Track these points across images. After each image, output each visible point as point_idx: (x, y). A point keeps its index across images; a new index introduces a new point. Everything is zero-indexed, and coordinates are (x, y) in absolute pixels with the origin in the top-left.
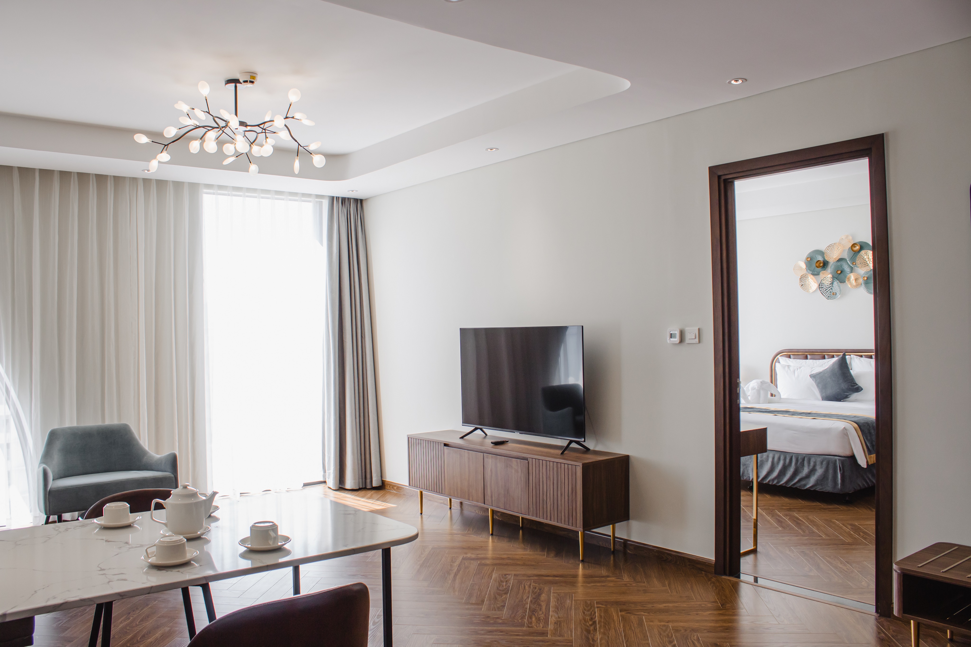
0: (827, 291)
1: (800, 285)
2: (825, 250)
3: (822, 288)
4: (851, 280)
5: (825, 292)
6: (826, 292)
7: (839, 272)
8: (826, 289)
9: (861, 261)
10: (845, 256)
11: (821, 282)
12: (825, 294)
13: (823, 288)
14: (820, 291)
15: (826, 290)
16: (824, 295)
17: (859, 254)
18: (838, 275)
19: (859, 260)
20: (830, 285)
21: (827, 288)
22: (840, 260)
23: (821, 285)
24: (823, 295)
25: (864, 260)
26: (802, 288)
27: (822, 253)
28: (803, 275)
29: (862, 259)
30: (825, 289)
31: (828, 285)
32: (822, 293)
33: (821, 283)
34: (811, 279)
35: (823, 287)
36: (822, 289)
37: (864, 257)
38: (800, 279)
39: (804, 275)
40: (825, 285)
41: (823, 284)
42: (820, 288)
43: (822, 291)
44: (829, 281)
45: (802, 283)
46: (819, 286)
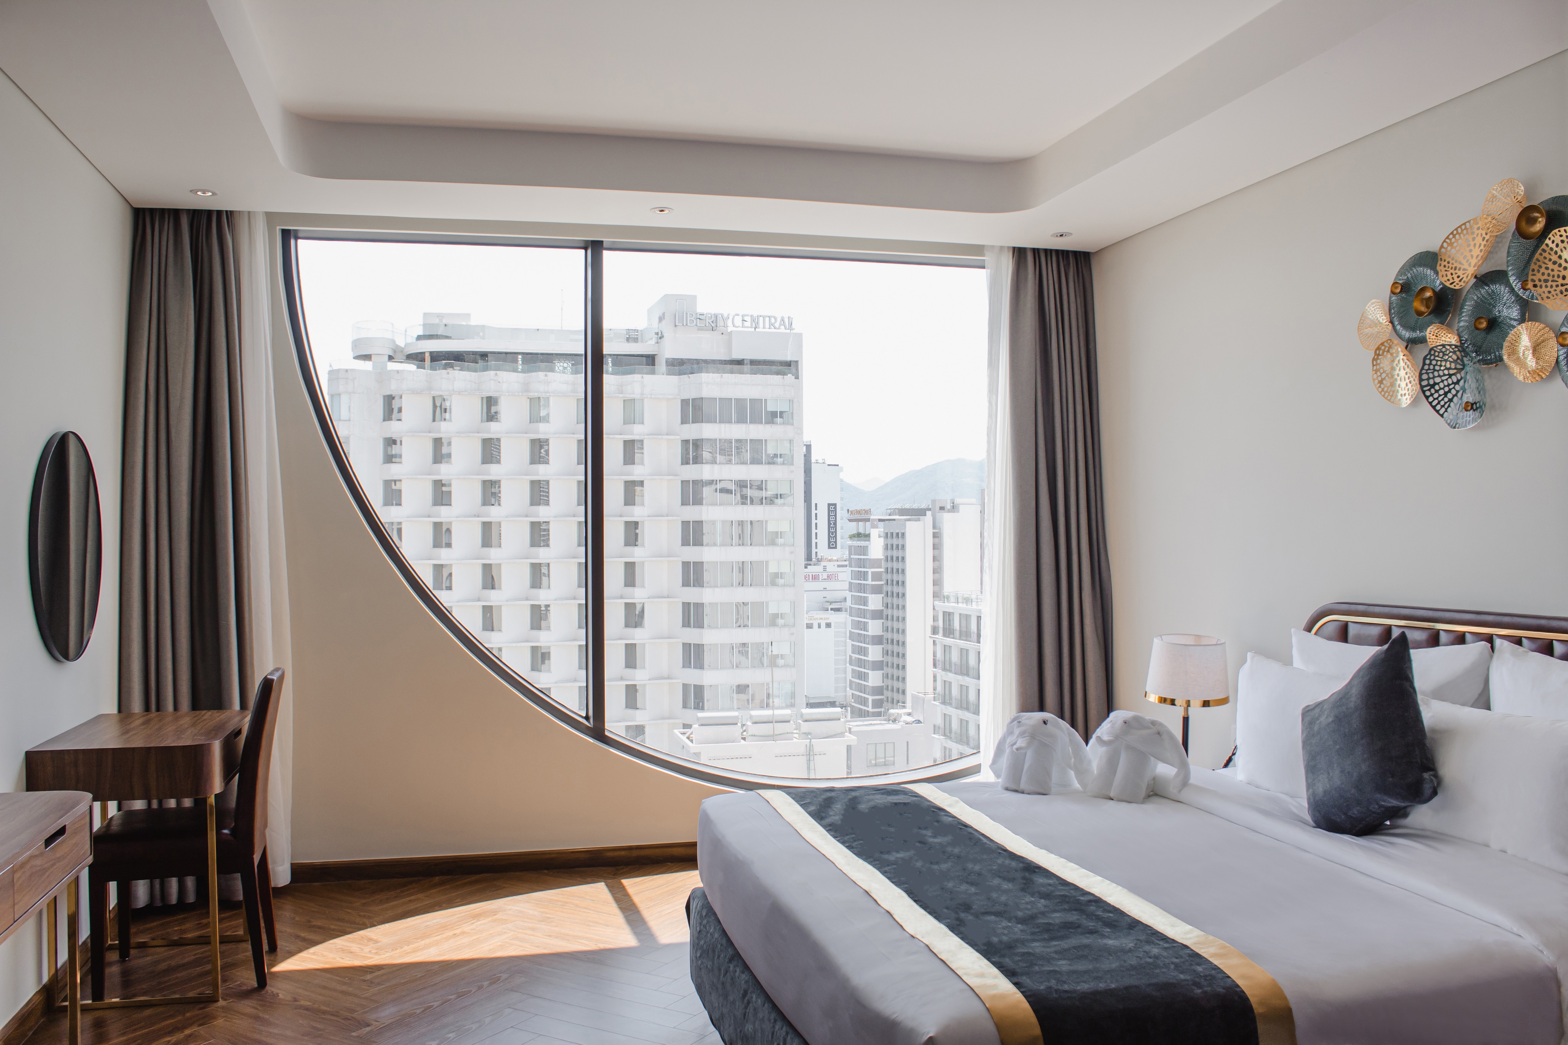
0: (1450, 396)
1: (1374, 380)
2: (1442, 247)
3: (1433, 386)
4: (1521, 349)
5: (1442, 403)
6: (1446, 400)
7: (1484, 325)
8: (1447, 389)
9: (1546, 272)
10: (1500, 262)
11: (1424, 364)
12: (1443, 410)
13: (1437, 387)
14: (1427, 397)
15: (1446, 394)
16: (1441, 412)
17: (1544, 246)
18: (1483, 334)
19: (1543, 270)
20: (1459, 376)
21: (1449, 385)
22: (1484, 279)
23: (1425, 377)
24: (1437, 411)
25: (1560, 265)
26: (1383, 390)
27: (1429, 259)
28: (1382, 344)
29: (1555, 263)
30: (1441, 392)
31: (1450, 376)
32: (1434, 403)
33: (1426, 367)
34: (1404, 357)
35: (1435, 384)
36: (1433, 391)
37: (1560, 257)
38: (1374, 359)
39: (1386, 344)
40: (1439, 376)
41: (1433, 373)
42: (1425, 389)
43: (1435, 399)
44: (1451, 362)
45: (1380, 376)
46: (1421, 380)
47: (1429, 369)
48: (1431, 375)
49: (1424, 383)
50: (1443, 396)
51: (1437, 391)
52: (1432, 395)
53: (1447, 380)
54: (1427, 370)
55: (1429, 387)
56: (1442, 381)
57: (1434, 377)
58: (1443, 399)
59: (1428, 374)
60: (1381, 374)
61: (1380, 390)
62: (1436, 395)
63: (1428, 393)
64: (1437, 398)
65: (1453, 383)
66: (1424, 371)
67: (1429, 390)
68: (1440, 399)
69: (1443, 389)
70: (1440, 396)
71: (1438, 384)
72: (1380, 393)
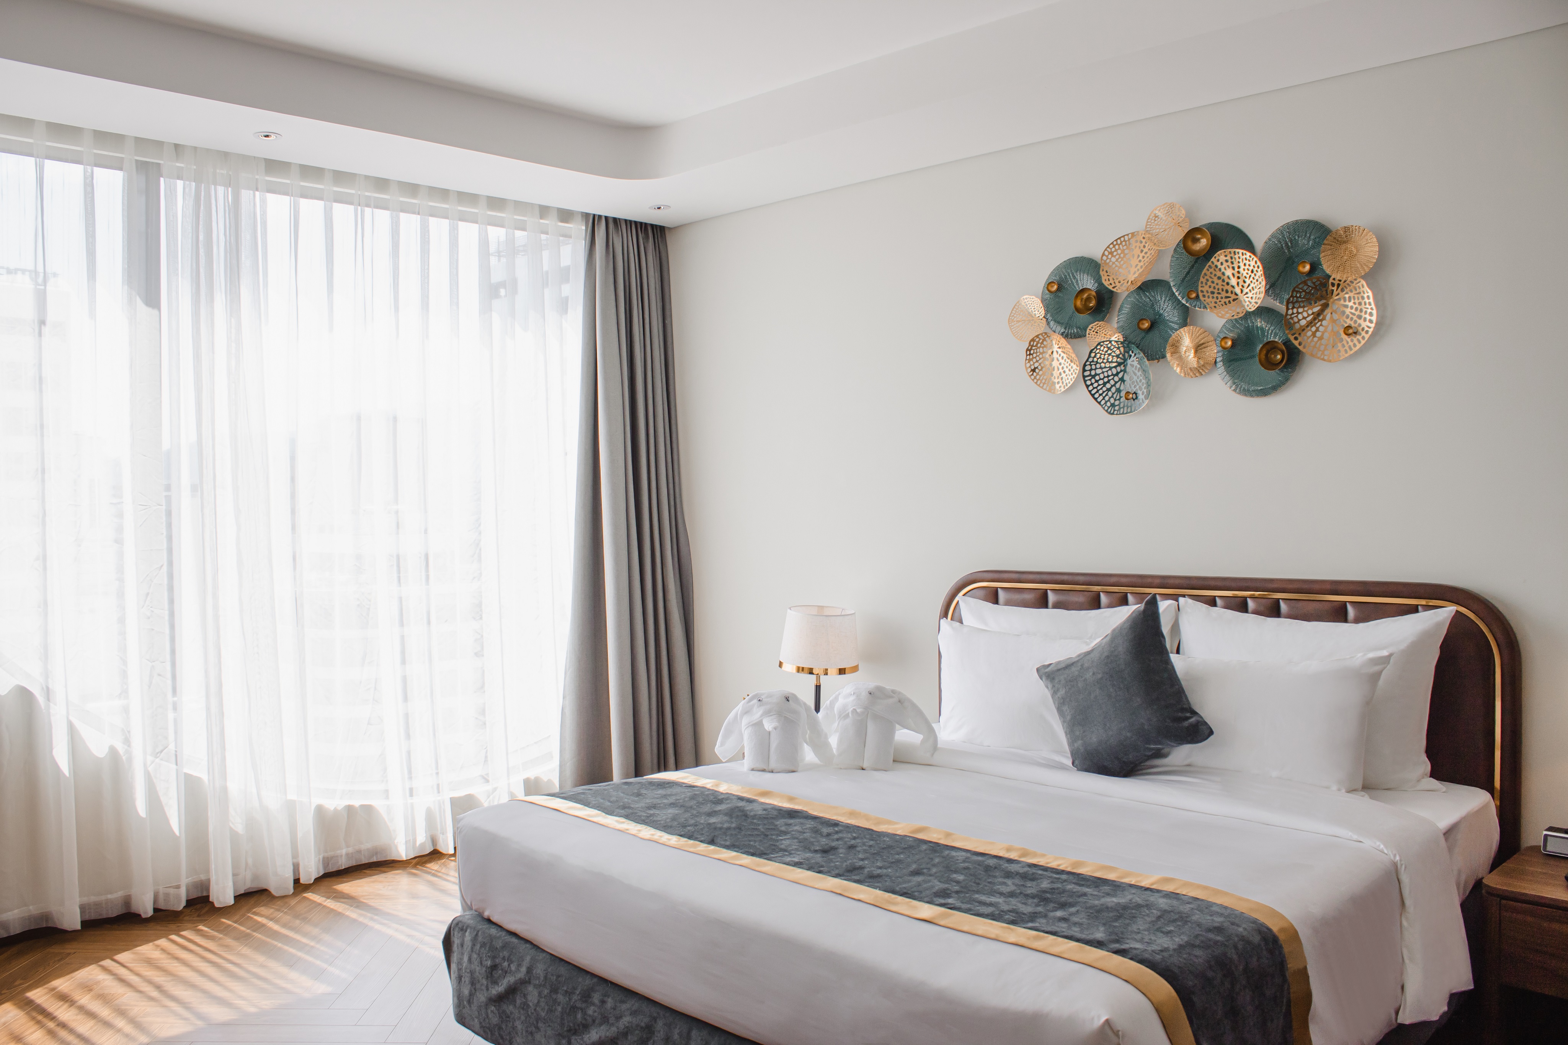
0: (1108, 386)
1: (1027, 369)
2: (1103, 254)
3: (1094, 377)
4: (1183, 349)
5: (1101, 392)
6: (1104, 389)
7: (1146, 325)
8: (1106, 380)
9: (1213, 285)
10: (1165, 271)
11: (1089, 356)
12: (1101, 398)
13: (1097, 378)
14: (1087, 386)
15: (1104, 384)
16: (1099, 400)
17: (1210, 263)
18: (1143, 334)
19: (1209, 283)
20: (1119, 369)
21: (1108, 376)
22: (1148, 286)
23: (1088, 368)
24: (1096, 399)
25: (1223, 281)
26: (1035, 378)
27: (1090, 266)
28: (1037, 336)
29: (1219, 278)
30: (1101, 382)
31: (1111, 368)
32: (1093, 392)
33: (1091, 360)
34: (1060, 351)
35: (1096, 374)
36: (1093, 381)
37: (1223, 274)
38: (1027, 350)
39: (1040, 336)
40: (1101, 368)
41: (1095, 365)
42: (1086, 379)
43: (1094, 388)
44: (1113, 356)
45: (1033, 365)
46: (1084, 370)
47: (1093, 361)
48: (1093, 367)
49: (1087, 373)
50: (1102, 386)
51: (1097, 381)
52: (1092, 384)
53: (1107, 371)
54: (1091, 362)
55: (1090, 377)
56: (1103, 373)
57: (1096, 368)
58: (1101, 389)
59: (1091, 365)
60: (1034, 363)
61: (1033, 377)
62: (1095, 385)
63: (1089, 383)
64: (1096, 388)
65: (1112, 375)
66: (1088, 363)
67: (1090, 380)
68: (1099, 388)
69: (1103, 379)
70: (1099, 385)
71: (1099, 375)
72: (1033, 380)
